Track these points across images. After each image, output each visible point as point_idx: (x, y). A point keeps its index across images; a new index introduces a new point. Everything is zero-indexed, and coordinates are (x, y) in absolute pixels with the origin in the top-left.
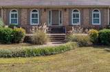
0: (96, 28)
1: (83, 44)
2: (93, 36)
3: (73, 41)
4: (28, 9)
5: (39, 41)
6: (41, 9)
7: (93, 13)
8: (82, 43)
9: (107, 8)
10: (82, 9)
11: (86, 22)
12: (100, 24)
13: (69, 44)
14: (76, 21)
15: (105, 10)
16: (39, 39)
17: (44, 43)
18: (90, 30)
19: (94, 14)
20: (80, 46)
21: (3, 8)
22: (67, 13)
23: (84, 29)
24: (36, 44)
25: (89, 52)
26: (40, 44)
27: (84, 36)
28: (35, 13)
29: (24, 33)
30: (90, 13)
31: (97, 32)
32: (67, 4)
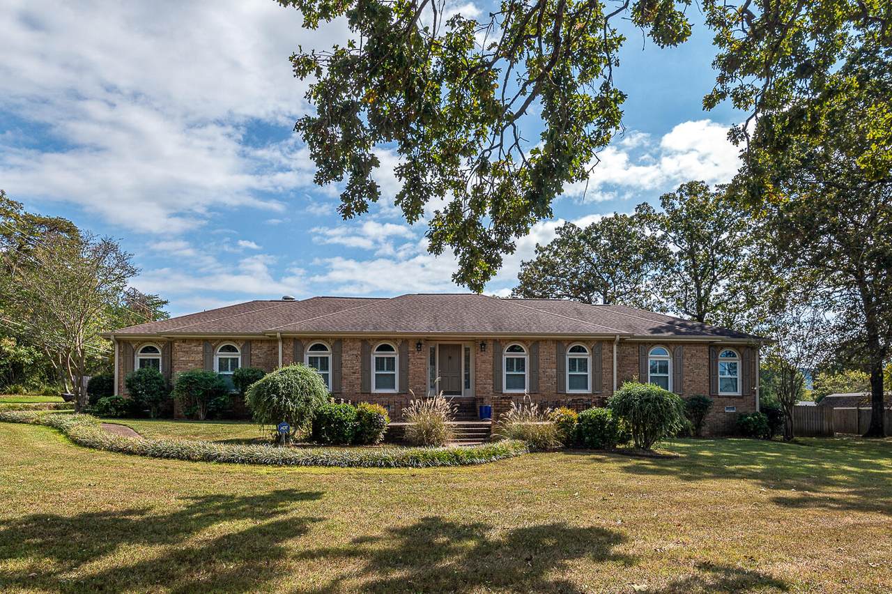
0: (577, 404)
1: (538, 446)
2: (564, 425)
3: (515, 437)
4: (366, 342)
5: (426, 437)
6: (405, 341)
7: (569, 355)
8: (535, 441)
9: (611, 342)
10: (536, 343)
11: (547, 385)
12: (589, 391)
13: (505, 443)
14: (517, 382)
15: (606, 347)
16: (428, 432)
17: (440, 442)
18: (558, 411)
19: (572, 361)
20: (532, 451)
21: (284, 339)
22: (488, 356)
23: (541, 409)
24: (421, 444)
25: (557, 463)
26: (431, 444)
27: (543, 426)
28: (385, 355)
29: (386, 418)
30: (561, 356)
31: (574, 415)
32: (490, 329)
